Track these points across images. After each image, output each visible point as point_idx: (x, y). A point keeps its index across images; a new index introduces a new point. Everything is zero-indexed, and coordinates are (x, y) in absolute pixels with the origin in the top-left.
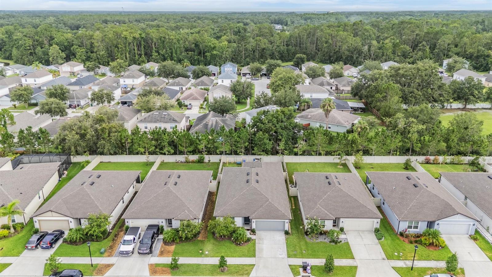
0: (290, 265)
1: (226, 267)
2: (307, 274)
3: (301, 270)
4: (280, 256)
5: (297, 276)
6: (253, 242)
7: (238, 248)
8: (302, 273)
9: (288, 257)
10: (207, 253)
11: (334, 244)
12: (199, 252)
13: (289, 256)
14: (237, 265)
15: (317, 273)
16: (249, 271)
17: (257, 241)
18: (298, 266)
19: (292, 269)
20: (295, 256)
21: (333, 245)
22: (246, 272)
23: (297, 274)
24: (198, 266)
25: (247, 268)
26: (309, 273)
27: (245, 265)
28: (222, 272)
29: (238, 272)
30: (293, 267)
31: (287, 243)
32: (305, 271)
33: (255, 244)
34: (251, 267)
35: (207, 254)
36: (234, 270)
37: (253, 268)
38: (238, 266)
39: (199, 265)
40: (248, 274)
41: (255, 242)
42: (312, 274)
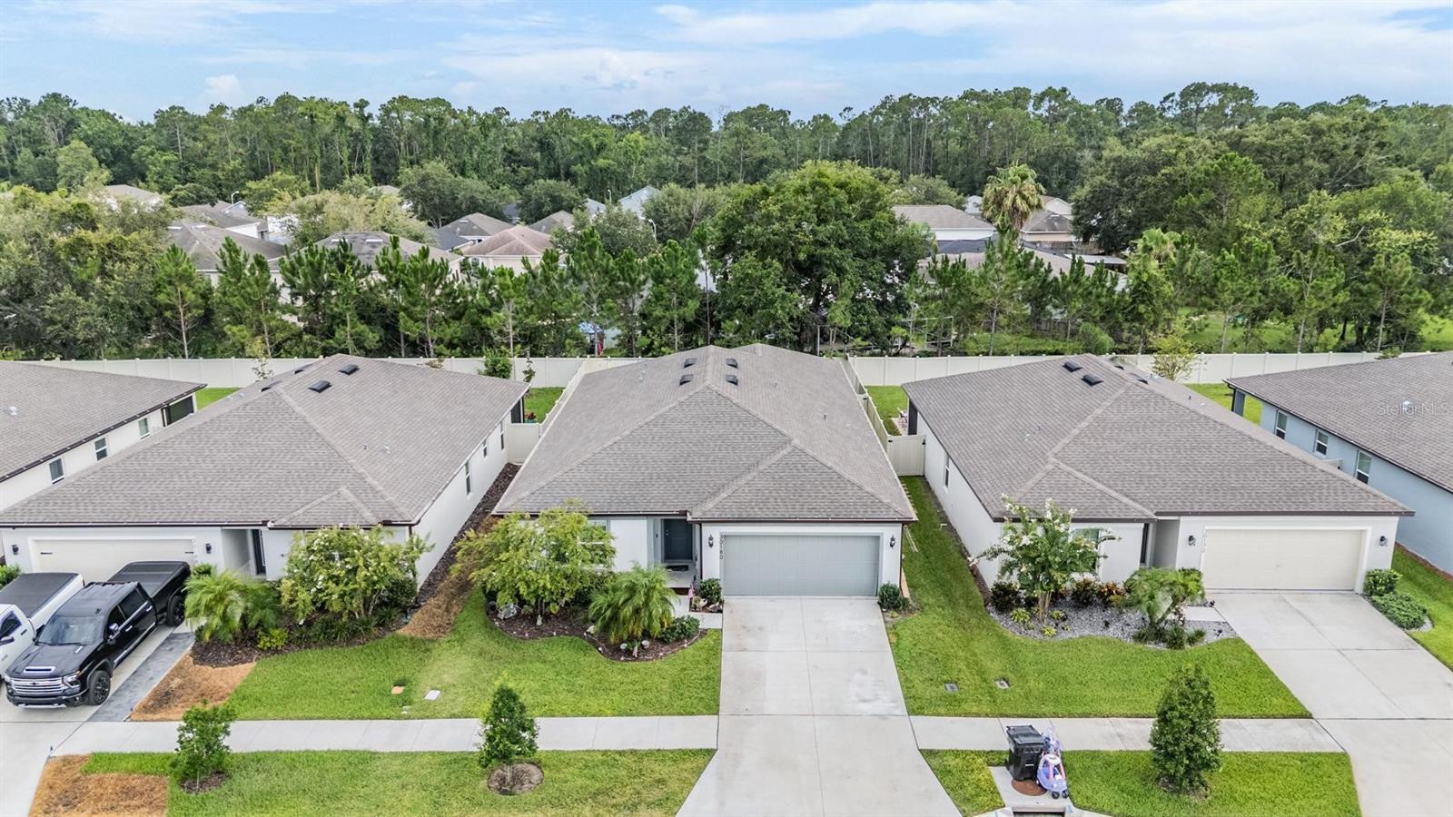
0: (928, 754)
1: (532, 769)
2: (1044, 803)
3: (1002, 778)
4: (863, 707)
5: (983, 809)
6: (710, 640)
7: (620, 673)
8: (1015, 798)
9: (912, 712)
10: (432, 695)
11: (1162, 647)
12: (385, 693)
13: (916, 707)
14: (605, 753)
15: (1105, 796)
16: (674, 785)
17: (727, 640)
18: (978, 753)
19: (942, 773)
20: (953, 706)
21: (1159, 654)
22: (657, 793)
23: (983, 799)
24: (361, 761)
25: (661, 770)
26: (1055, 796)
27: (649, 753)
28: (505, 793)
29: (605, 792)
30: (952, 762)
31: (895, 647)
32: (1029, 784)
33: (715, 652)
34: (689, 765)
35: (429, 702)
36: (580, 782)
37: (698, 772)
38: (611, 758)
39: (367, 758)
40: (671, 802)
41: (718, 642)
42: (1079, 800)
